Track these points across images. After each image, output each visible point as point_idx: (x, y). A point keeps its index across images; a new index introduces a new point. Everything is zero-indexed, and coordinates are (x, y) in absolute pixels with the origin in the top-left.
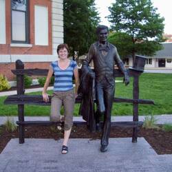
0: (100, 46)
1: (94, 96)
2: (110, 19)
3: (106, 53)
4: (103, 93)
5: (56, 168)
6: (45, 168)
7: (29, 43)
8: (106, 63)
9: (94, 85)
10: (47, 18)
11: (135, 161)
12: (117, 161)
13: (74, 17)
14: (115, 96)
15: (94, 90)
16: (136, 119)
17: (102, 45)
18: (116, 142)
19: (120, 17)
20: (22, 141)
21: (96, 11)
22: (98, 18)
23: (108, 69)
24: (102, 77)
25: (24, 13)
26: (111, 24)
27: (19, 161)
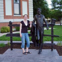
0: (38, 16)
1: (36, 34)
2: (52, 5)
3: (40, 18)
4: (39, 33)
5: (21, 59)
6: (17, 59)
7: (20, 15)
8: (40, 22)
9: (35, 30)
10: (27, 5)
11: (50, 58)
12: (43, 58)
13: (38, 5)
14: (44, 34)
15: (35, 32)
16: (52, 42)
17: (39, 15)
18: (45, 51)
19: (56, 4)
20: (12, 50)
21: (47, 2)
22: (48, 5)
23: (41, 24)
24: (39, 27)
25: (18, 4)
26: (52, 7)
27: (9, 56)
